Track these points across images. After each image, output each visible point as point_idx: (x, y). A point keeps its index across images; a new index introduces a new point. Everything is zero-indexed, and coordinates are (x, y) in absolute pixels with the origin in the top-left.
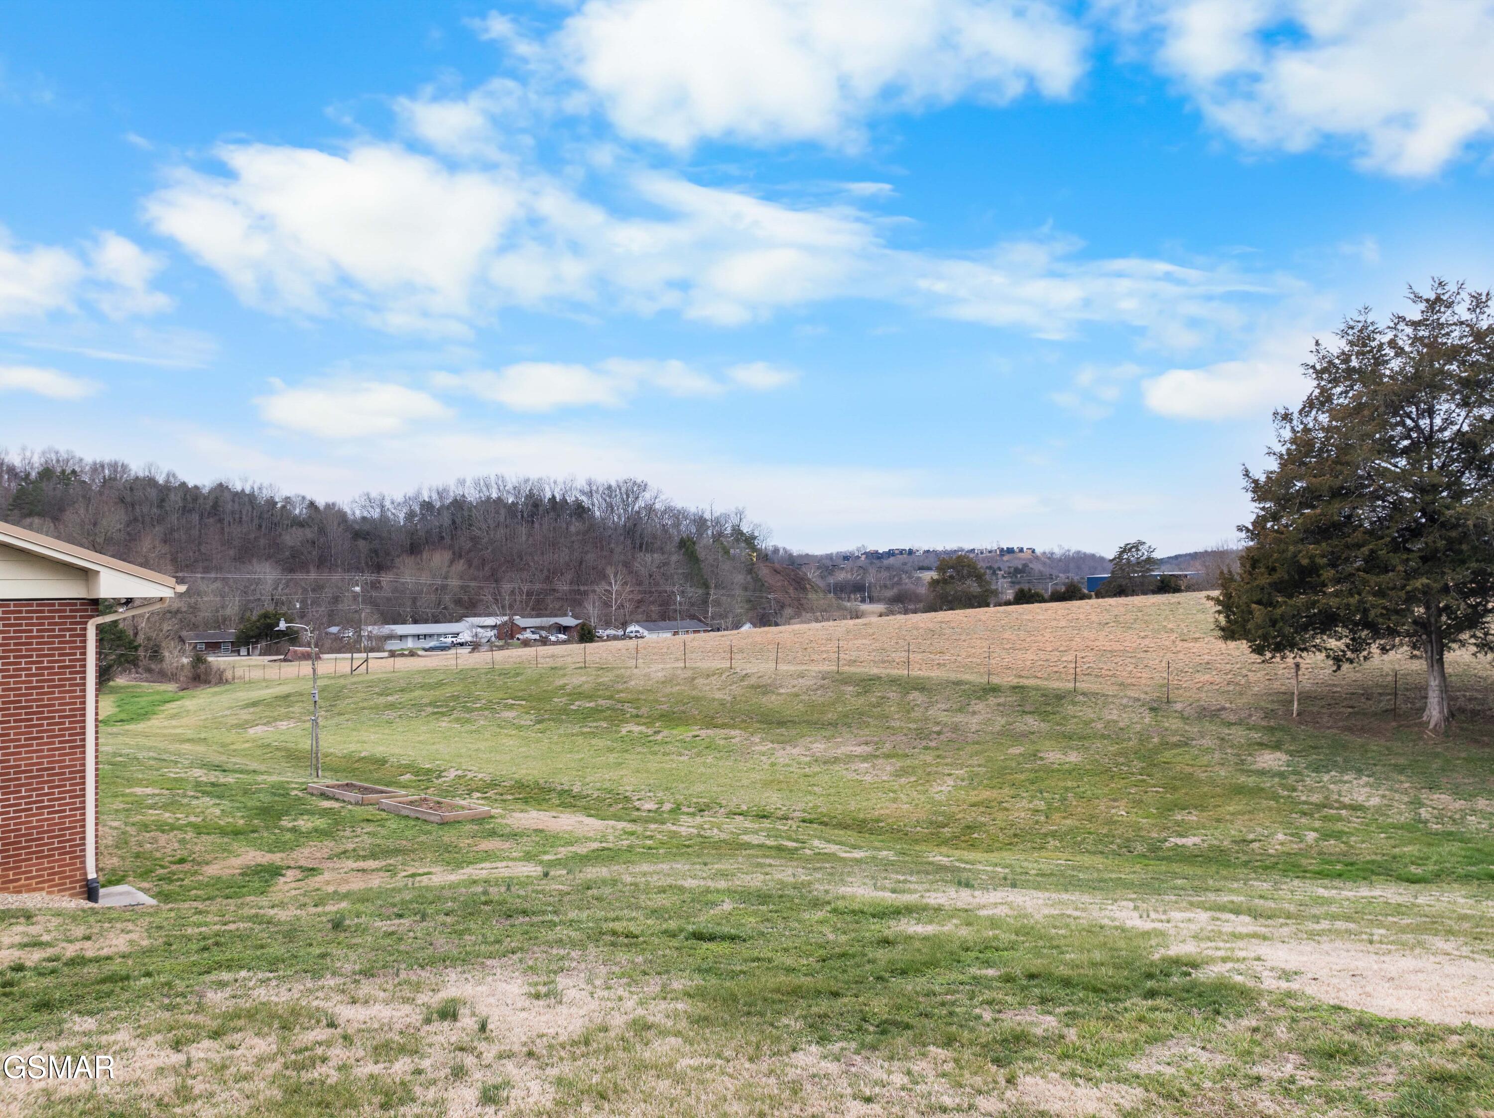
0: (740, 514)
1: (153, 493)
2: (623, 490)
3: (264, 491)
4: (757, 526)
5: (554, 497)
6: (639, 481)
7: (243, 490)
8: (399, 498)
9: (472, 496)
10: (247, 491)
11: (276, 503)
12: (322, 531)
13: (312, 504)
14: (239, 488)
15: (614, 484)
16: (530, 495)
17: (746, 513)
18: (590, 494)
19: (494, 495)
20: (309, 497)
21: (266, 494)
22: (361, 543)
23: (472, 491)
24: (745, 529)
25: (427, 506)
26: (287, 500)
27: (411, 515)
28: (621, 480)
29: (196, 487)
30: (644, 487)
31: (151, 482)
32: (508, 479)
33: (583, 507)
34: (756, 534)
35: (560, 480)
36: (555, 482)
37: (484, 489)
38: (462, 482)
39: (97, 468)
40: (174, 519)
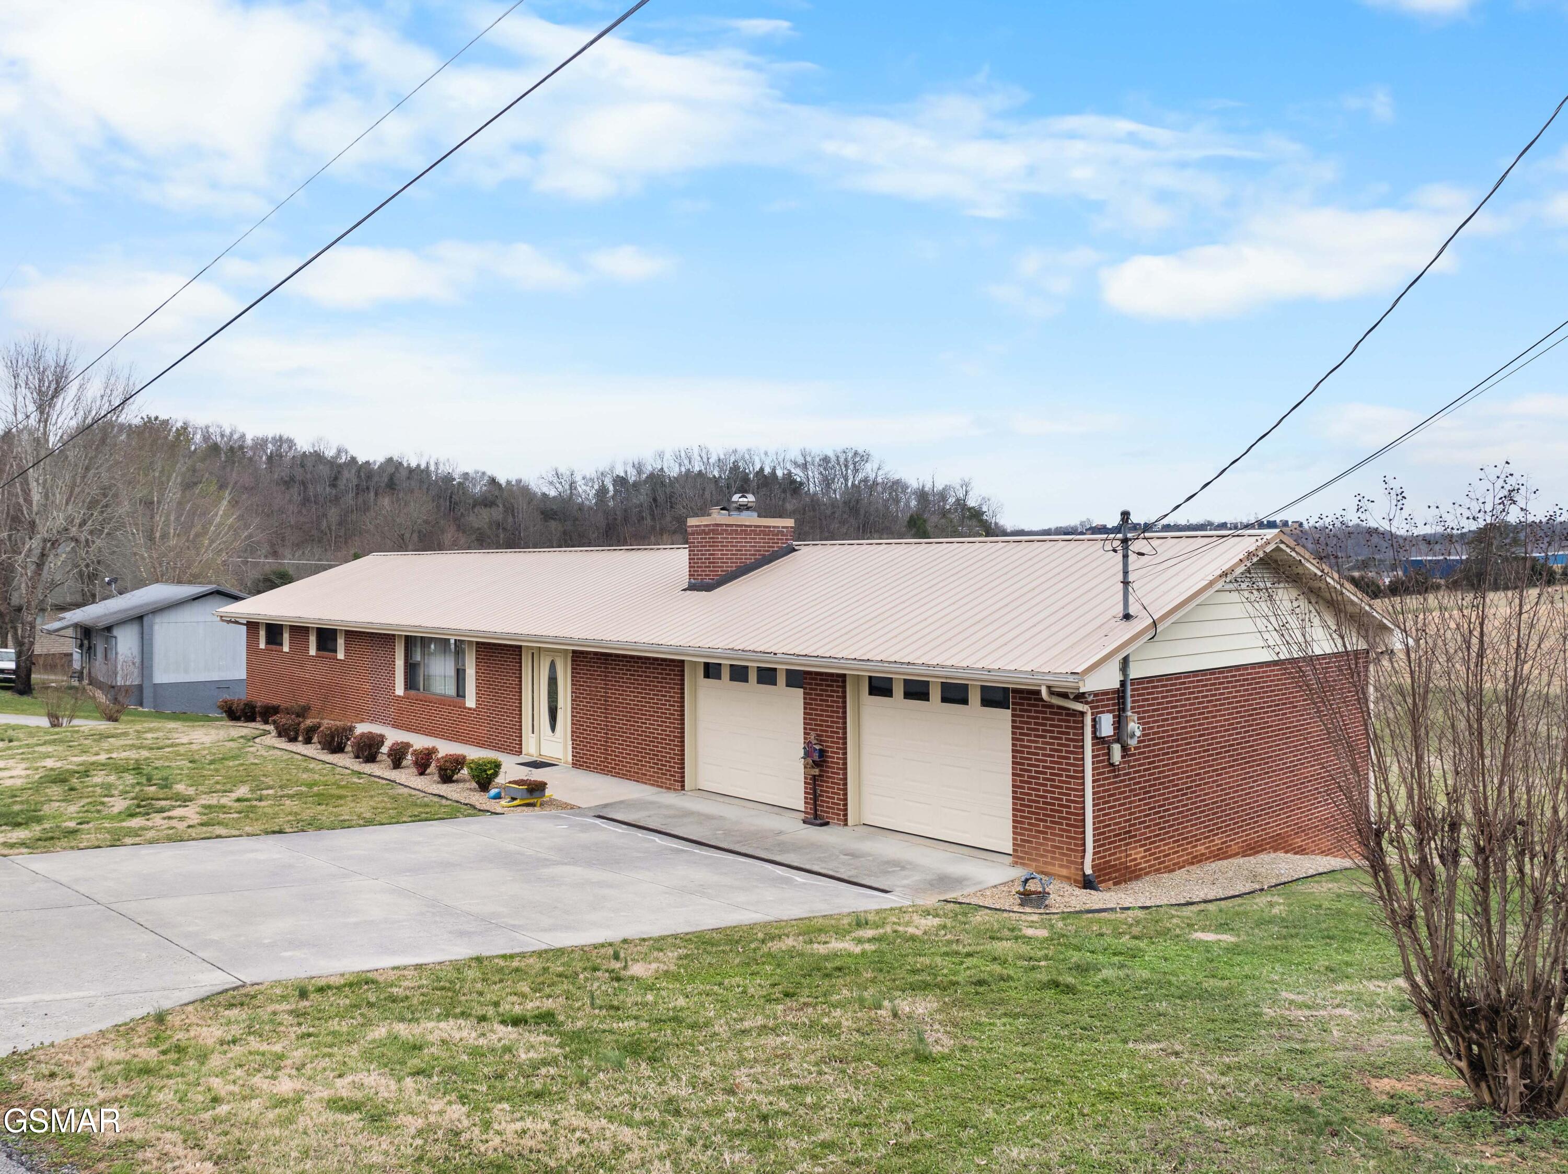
0: (966, 485)
1: (324, 471)
2: (842, 460)
3: (441, 467)
4: (985, 500)
5: (762, 469)
6: (860, 451)
7: (418, 466)
8: (591, 472)
9: (673, 470)
10: (423, 467)
11: (454, 479)
12: (510, 510)
13: (493, 481)
14: (414, 464)
15: (831, 454)
16: (735, 468)
17: (972, 485)
18: (804, 467)
19: (697, 469)
20: (489, 473)
21: (444, 469)
22: (553, 524)
23: (672, 463)
24: (971, 503)
25: (620, 481)
26: (466, 476)
27: (602, 491)
28: (839, 450)
29: (367, 463)
30: (865, 458)
31: (318, 457)
32: (711, 450)
33: (795, 481)
34: (985, 509)
35: (771, 452)
36: (766, 454)
37: (686, 462)
38: (661, 455)
39: (260, 444)
40: (349, 499)
